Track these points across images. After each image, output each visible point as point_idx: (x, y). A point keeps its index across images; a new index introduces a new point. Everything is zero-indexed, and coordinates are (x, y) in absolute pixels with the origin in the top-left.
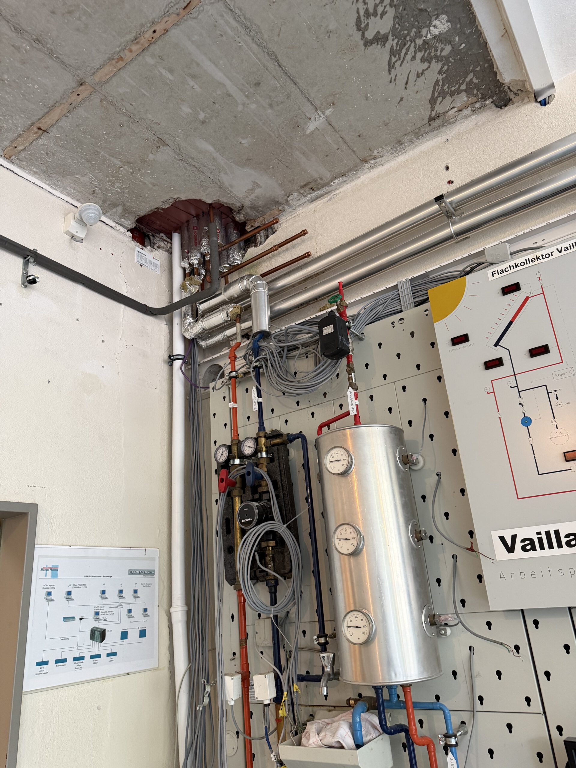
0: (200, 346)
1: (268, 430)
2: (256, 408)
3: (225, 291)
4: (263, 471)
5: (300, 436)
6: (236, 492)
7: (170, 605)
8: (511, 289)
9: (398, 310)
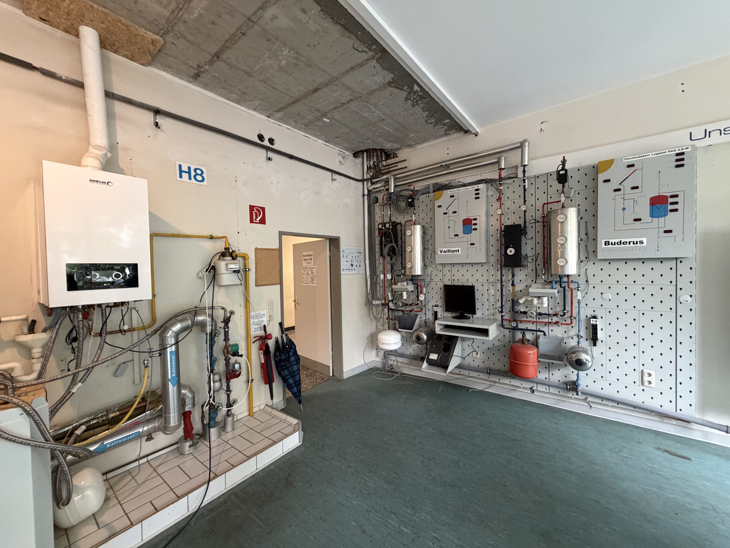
0: (372, 191)
1: (392, 221)
2: (389, 215)
3: (382, 177)
4: (390, 231)
5: (400, 223)
6: (383, 236)
7: (365, 260)
8: (452, 196)
9: (429, 193)
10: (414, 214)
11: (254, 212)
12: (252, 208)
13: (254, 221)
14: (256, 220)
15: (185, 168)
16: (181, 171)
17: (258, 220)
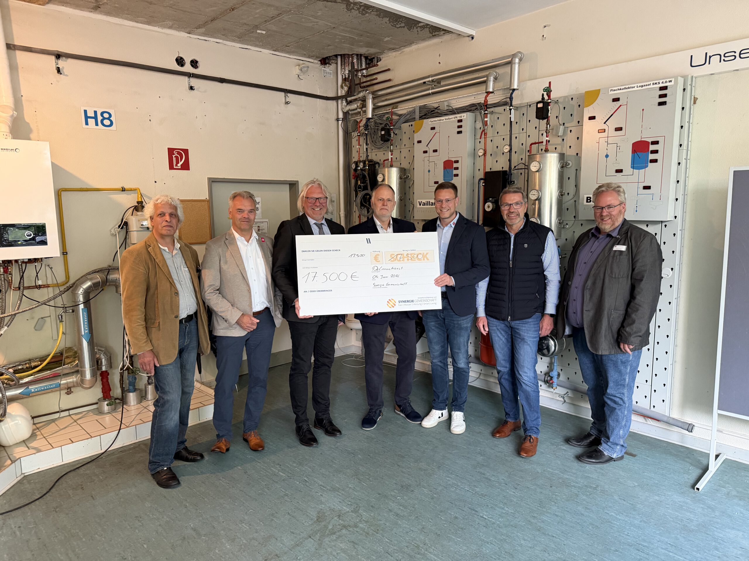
2: (366, 150)
3: (358, 94)
4: (366, 174)
6: (358, 179)
8: (433, 128)
9: (414, 119)
10: (391, 151)
11: (174, 156)
12: (171, 151)
13: (175, 167)
14: (176, 165)
15: (91, 114)
16: (87, 117)
17: (179, 165)
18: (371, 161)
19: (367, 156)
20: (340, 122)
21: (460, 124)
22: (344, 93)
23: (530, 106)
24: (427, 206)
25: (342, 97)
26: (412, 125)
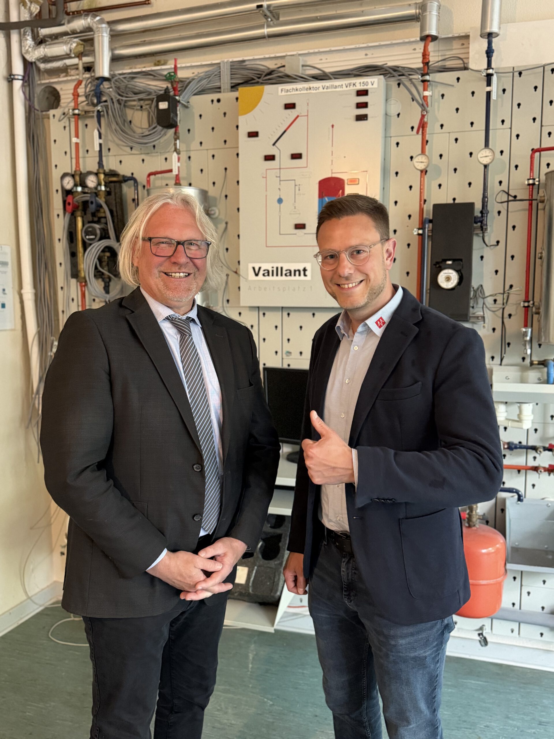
0: (38, 69)
1: (106, 168)
2: (97, 148)
3: (69, 22)
4: (102, 201)
5: (132, 178)
6: (79, 213)
7: (21, 287)
8: (290, 106)
9: (218, 90)
10: (176, 150)
18: (113, 174)
19: (100, 164)
20: (18, 84)
21: (362, 99)
22: (26, 16)
23: (520, 74)
24: (275, 278)
25: (19, 25)
26: (219, 101)
